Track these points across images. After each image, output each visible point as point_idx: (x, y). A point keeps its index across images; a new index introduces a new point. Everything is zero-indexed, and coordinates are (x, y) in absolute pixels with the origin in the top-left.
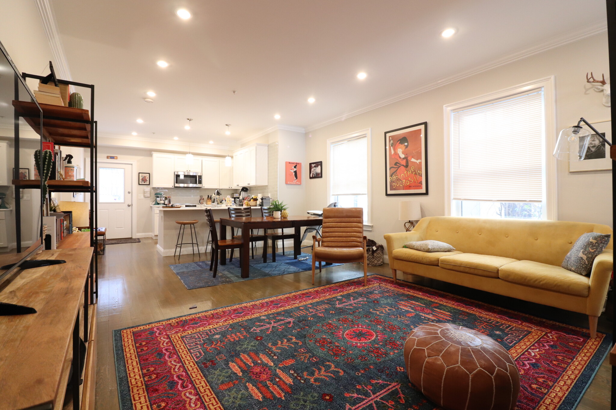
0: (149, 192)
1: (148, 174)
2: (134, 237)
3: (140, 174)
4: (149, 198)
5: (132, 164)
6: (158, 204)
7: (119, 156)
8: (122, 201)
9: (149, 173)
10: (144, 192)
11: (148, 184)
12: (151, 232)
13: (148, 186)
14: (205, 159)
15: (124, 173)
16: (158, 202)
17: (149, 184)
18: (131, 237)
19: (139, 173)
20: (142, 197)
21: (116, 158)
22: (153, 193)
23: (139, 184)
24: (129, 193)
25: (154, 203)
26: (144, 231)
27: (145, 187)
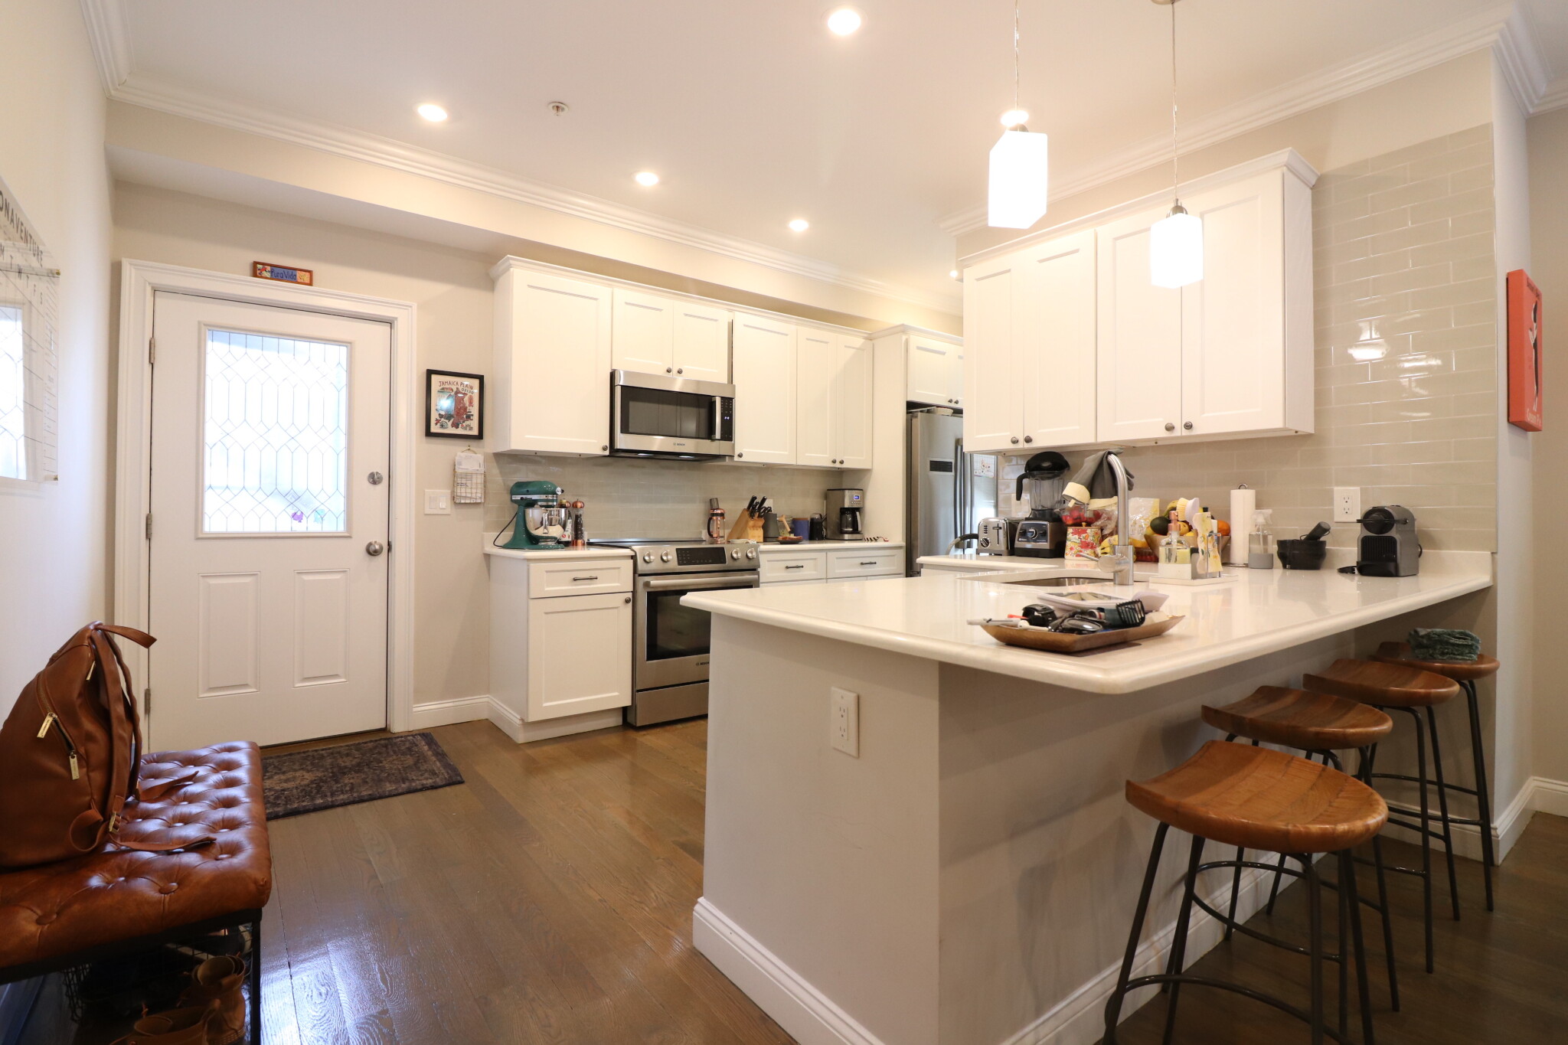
0: (480, 479)
1: (476, 382)
2: (398, 727)
3: (434, 377)
4: (480, 511)
5: (390, 322)
6: (534, 542)
7: (319, 269)
8: (334, 524)
9: (481, 378)
10: (456, 478)
11: (475, 432)
12: (488, 691)
13: (474, 444)
14: (745, 318)
15: (350, 371)
16: (540, 532)
17: (480, 436)
18: (382, 725)
19: (430, 373)
20: (444, 504)
21: (306, 277)
22: (501, 482)
23: (429, 433)
24: (374, 479)
25: (507, 536)
26: (451, 689)
27: (458, 451)
